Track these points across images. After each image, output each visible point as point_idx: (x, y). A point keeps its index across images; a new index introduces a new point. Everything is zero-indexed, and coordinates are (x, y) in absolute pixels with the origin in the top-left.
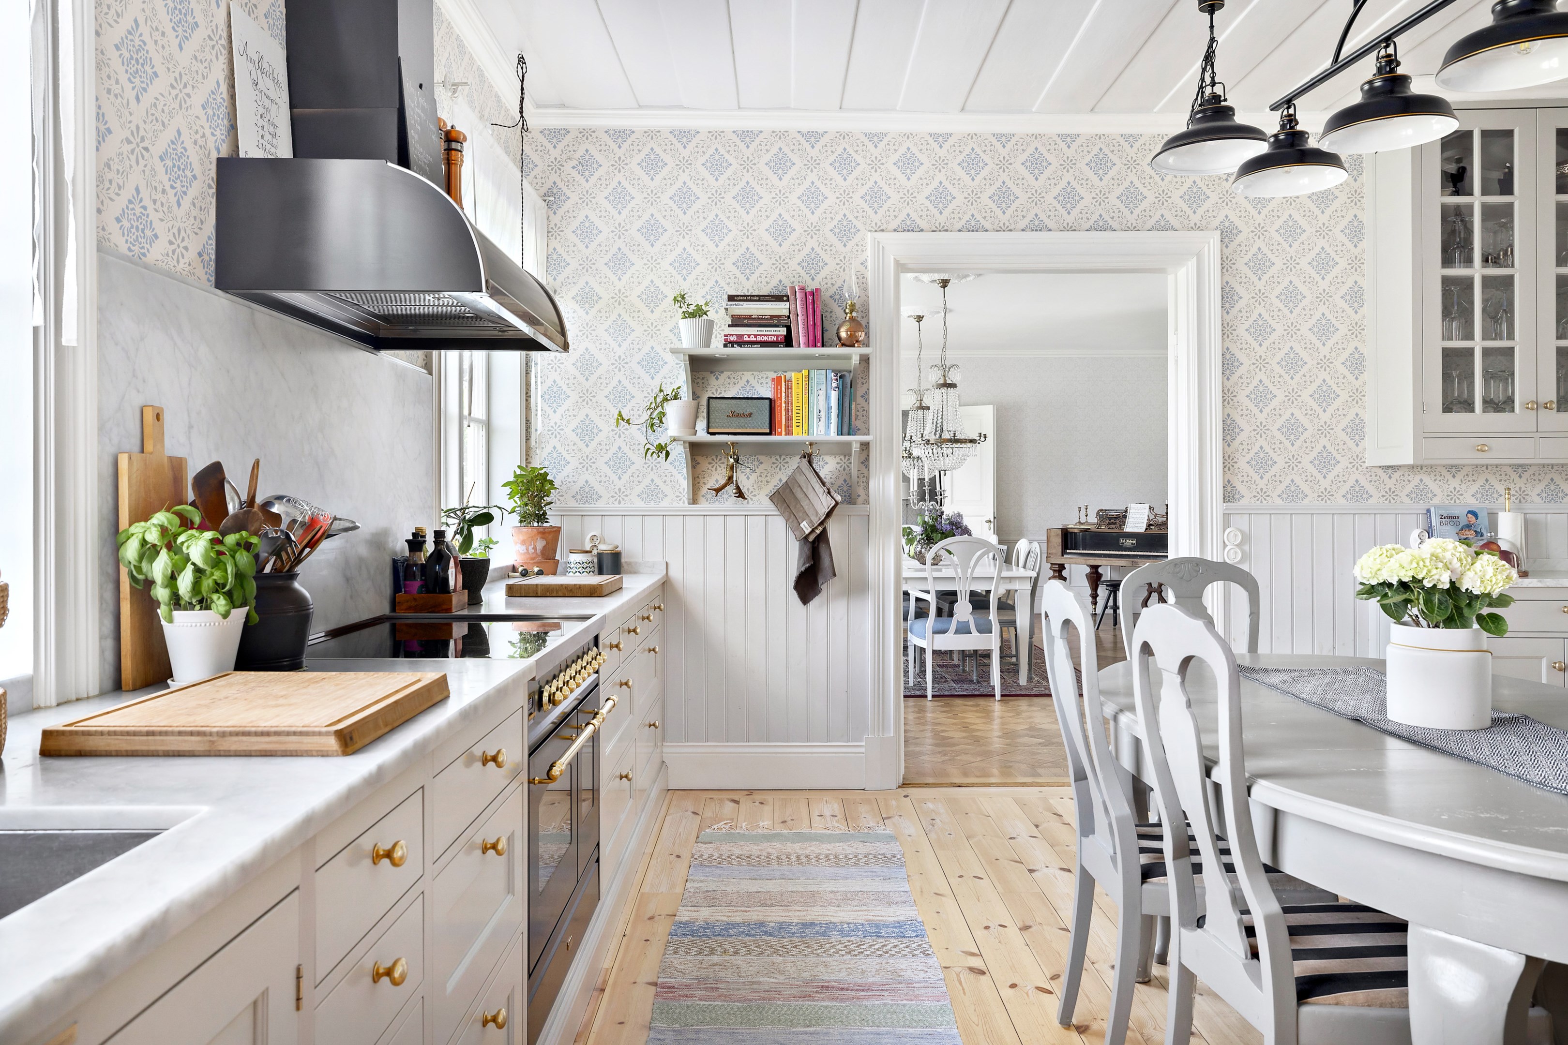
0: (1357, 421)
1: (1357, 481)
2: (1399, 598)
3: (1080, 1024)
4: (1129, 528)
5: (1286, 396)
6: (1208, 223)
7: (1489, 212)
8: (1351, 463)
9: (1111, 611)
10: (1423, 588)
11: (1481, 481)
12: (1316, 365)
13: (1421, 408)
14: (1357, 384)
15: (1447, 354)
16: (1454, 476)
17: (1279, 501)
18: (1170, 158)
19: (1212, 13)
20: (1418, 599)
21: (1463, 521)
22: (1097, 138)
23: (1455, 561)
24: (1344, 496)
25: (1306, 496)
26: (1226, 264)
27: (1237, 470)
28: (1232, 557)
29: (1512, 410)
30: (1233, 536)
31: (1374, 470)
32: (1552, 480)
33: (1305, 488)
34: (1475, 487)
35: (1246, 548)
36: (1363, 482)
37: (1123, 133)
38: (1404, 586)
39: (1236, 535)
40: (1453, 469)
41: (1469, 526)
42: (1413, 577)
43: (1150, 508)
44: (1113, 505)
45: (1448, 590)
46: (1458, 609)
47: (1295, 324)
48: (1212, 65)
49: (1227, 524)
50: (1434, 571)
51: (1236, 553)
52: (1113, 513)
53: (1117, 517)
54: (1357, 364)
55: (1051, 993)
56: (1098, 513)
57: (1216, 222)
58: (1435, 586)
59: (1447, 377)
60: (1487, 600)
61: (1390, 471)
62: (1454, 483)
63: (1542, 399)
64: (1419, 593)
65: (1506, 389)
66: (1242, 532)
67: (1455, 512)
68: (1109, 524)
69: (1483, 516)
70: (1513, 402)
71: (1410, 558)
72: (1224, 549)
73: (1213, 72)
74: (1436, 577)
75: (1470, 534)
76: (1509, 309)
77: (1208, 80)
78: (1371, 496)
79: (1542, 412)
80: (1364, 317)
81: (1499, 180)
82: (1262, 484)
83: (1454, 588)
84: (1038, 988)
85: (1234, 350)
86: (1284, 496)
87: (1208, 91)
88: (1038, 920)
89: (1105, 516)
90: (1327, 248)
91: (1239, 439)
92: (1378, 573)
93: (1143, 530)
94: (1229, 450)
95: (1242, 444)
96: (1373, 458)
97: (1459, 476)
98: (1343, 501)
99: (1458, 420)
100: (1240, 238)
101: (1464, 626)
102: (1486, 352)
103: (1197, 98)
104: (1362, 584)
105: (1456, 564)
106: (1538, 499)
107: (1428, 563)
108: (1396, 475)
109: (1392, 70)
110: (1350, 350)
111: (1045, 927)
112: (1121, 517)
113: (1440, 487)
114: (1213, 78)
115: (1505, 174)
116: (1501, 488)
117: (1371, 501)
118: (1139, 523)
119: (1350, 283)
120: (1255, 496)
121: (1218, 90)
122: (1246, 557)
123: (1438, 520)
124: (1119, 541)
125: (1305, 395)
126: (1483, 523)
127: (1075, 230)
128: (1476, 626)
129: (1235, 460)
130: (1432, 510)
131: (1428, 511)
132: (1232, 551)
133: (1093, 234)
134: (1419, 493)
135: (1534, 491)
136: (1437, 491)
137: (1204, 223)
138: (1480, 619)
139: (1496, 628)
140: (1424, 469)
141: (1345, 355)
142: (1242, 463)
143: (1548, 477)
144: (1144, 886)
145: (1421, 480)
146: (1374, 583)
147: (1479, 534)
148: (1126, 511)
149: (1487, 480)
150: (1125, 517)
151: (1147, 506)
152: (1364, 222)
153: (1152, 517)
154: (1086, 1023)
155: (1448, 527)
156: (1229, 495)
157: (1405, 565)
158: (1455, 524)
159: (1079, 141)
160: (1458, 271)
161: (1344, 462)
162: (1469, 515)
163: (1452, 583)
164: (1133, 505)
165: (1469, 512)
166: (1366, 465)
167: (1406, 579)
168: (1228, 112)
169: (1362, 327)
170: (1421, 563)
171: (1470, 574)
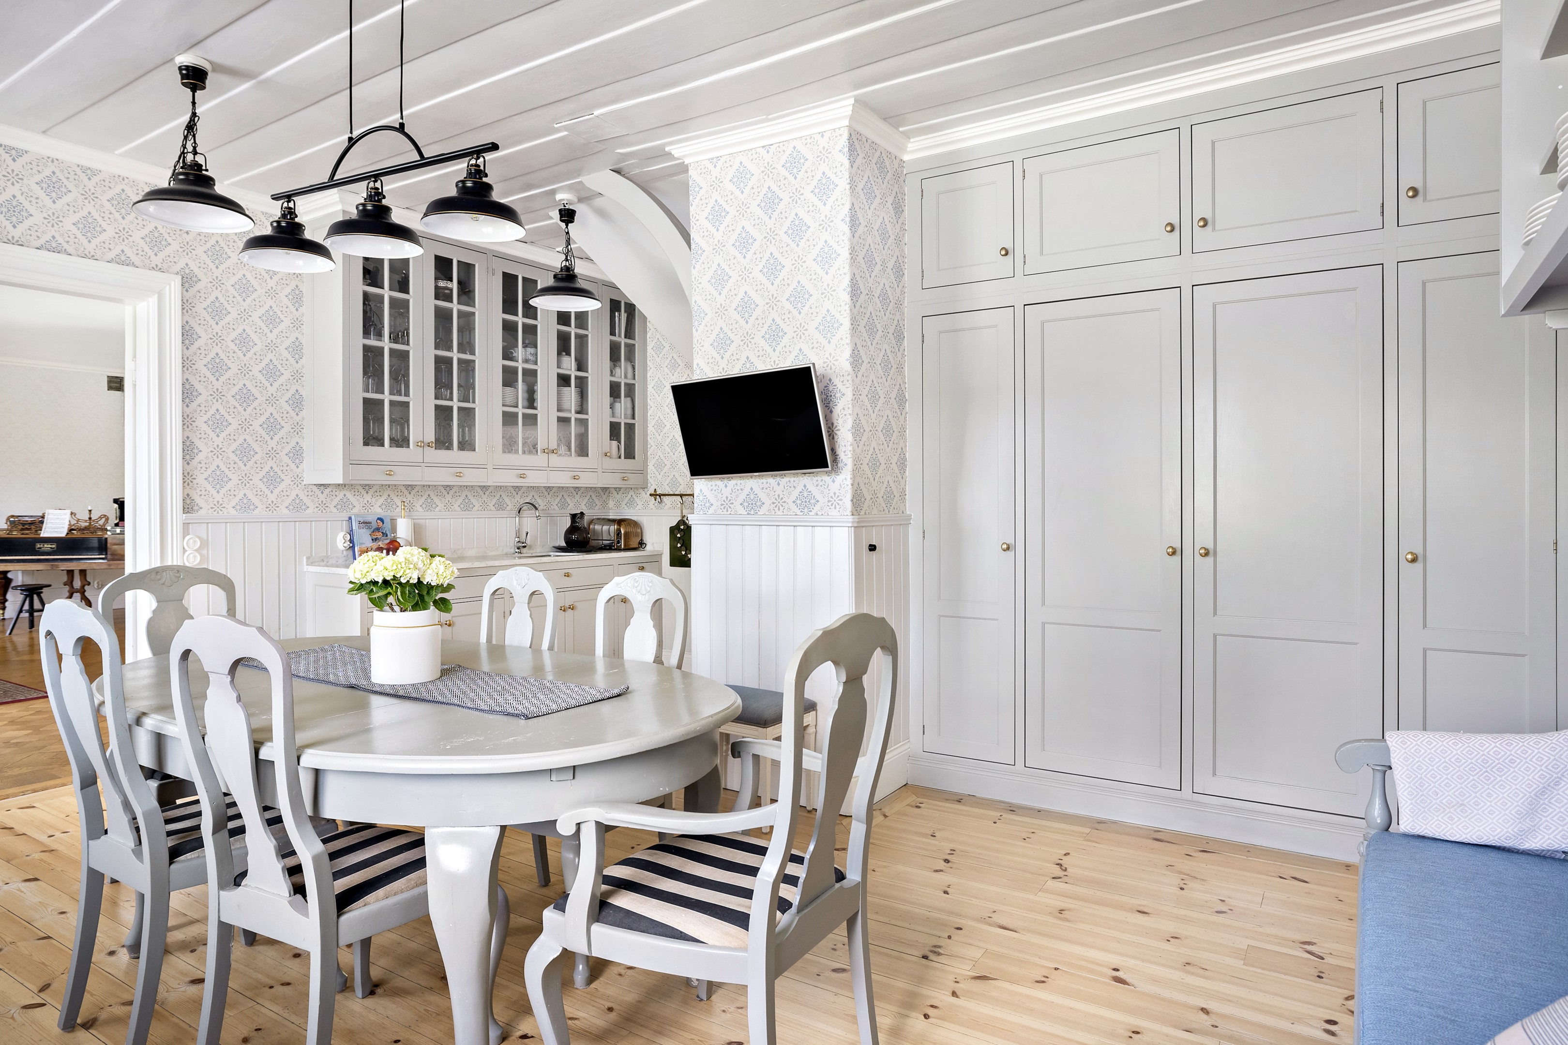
0: (298, 449)
1: (297, 495)
2: (382, 593)
3: (86, 1021)
4: (45, 533)
5: (240, 425)
6: (169, 267)
7: (393, 302)
8: (292, 481)
9: (27, 615)
10: (400, 584)
11: (385, 496)
12: (264, 401)
13: (348, 441)
14: (298, 418)
15: (366, 401)
16: (367, 493)
17: (233, 512)
18: (152, 207)
19: (194, 91)
20: (396, 592)
21: (374, 525)
22: (50, 160)
23: (420, 562)
24: (287, 507)
25: (257, 507)
26: (186, 306)
27: (195, 486)
28: (191, 560)
29: (408, 446)
30: (192, 542)
31: (311, 487)
32: (429, 495)
33: (255, 500)
34: (381, 501)
35: (205, 552)
36: (302, 496)
37: (80, 164)
38: (386, 583)
39: (195, 542)
40: (367, 487)
41: (378, 529)
42: (394, 576)
43: (72, 513)
44: (27, 510)
45: (415, 584)
46: (421, 596)
47: (247, 365)
48: (194, 136)
49: (186, 532)
50: (408, 571)
51: (195, 557)
52: (26, 519)
53: (32, 523)
54: (297, 403)
55: (44, 1005)
56: (8, 519)
57: (177, 268)
58: (408, 581)
59: (366, 420)
60: (440, 589)
61: (322, 488)
62: (367, 497)
63: (427, 440)
64: (397, 588)
65: (403, 430)
66: (200, 538)
67: (369, 519)
68: (22, 530)
69: (387, 521)
70: (409, 440)
71: (392, 562)
72: (184, 553)
73: (195, 142)
74: (409, 576)
75: (379, 535)
76: (406, 375)
77: (190, 148)
78: (308, 507)
79: (427, 449)
80: (303, 367)
81: (399, 282)
82: (218, 497)
83: (419, 581)
84: (25, 1007)
85: (193, 380)
86: (238, 507)
87: (190, 157)
88: (8, 940)
89: (15, 522)
90: (274, 307)
91: (197, 459)
92: (367, 574)
93: (63, 535)
94: (188, 468)
95: (200, 463)
96: (311, 478)
97: (371, 492)
98: (286, 511)
99: (373, 451)
100: (199, 286)
101: (425, 609)
102: (392, 403)
103: (178, 161)
104: (351, 582)
105: (420, 565)
106: (420, 509)
107: (403, 565)
108: (327, 491)
109: (380, 201)
110: (292, 391)
111: (19, 944)
112: (39, 522)
113: (358, 500)
114: (195, 148)
115: (402, 277)
116: (399, 503)
117: (308, 511)
118: (59, 528)
119: (292, 338)
120: (212, 508)
121: (200, 159)
122: (204, 558)
123: (357, 525)
124: (35, 546)
125: (256, 425)
126: (387, 526)
127: (22, 245)
128: (432, 608)
129: (194, 476)
130: (353, 518)
131: (350, 518)
132: (191, 556)
133: (43, 253)
134: (344, 505)
135: (418, 503)
136: (356, 503)
137: (165, 266)
138: (435, 603)
139: (445, 607)
140: (347, 487)
141: (288, 395)
142: (200, 479)
143: (427, 493)
144: (172, 866)
145: (345, 495)
146: (363, 582)
147: (385, 535)
148: (43, 517)
149: (389, 496)
150: (42, 522)
151: (68, 512)
152: (304, 292)
153: (73, 522)
154: (93, 1017)
155: (364, 530)
156: (188, 507)
157: (388, 568)
158: (369, 528)
159: (26, 158)
160: (372, 342)
161: (287, 481)
162: (378, 521)
163: (419, 578)
164: (51, 511)
165: (379, 519)
166: (305, 483)
167: (388, 578)
168: (209, 181)
169: (302, 374)
170: (399, 566)
171: (429, 571)
